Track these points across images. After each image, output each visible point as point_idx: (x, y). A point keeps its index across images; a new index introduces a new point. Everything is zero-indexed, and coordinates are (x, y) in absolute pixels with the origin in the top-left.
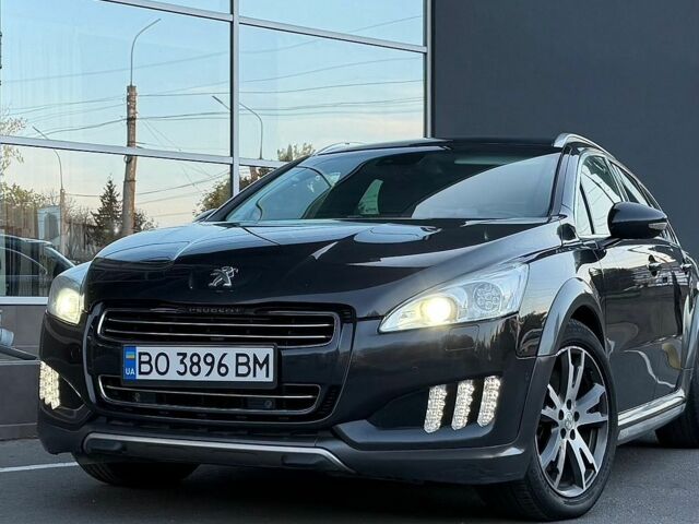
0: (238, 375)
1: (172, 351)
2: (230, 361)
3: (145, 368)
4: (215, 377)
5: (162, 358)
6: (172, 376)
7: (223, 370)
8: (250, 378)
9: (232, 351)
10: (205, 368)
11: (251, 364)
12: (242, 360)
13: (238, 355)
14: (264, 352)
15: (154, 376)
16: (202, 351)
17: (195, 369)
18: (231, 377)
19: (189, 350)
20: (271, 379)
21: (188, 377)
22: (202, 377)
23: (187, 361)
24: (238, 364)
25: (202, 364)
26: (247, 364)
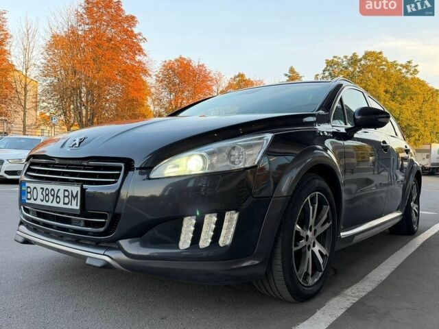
0: (64, 204)
1: (39, 186)
2: (61, 194)
3: (29, 196)
4: (55, 204)
5: (35, 190)
6: (38, 202)
7: (58, 200)
8: (69, 206)
9: (62, 187)
10: (51, 198)
11: (70, 197)
12: (67, 194)
13: (65, 190)
14: (76, 189)
15: (32, 201)
16: (50, 186)
17: (47, 197)
18: (61, 205)
19: (45, 186)
20: (78, 208)
21: (44, 203)
22: (49, 204)
23: (44, 193)
24: (65, 196)
25: (50, 195)
26: (68, 197)
